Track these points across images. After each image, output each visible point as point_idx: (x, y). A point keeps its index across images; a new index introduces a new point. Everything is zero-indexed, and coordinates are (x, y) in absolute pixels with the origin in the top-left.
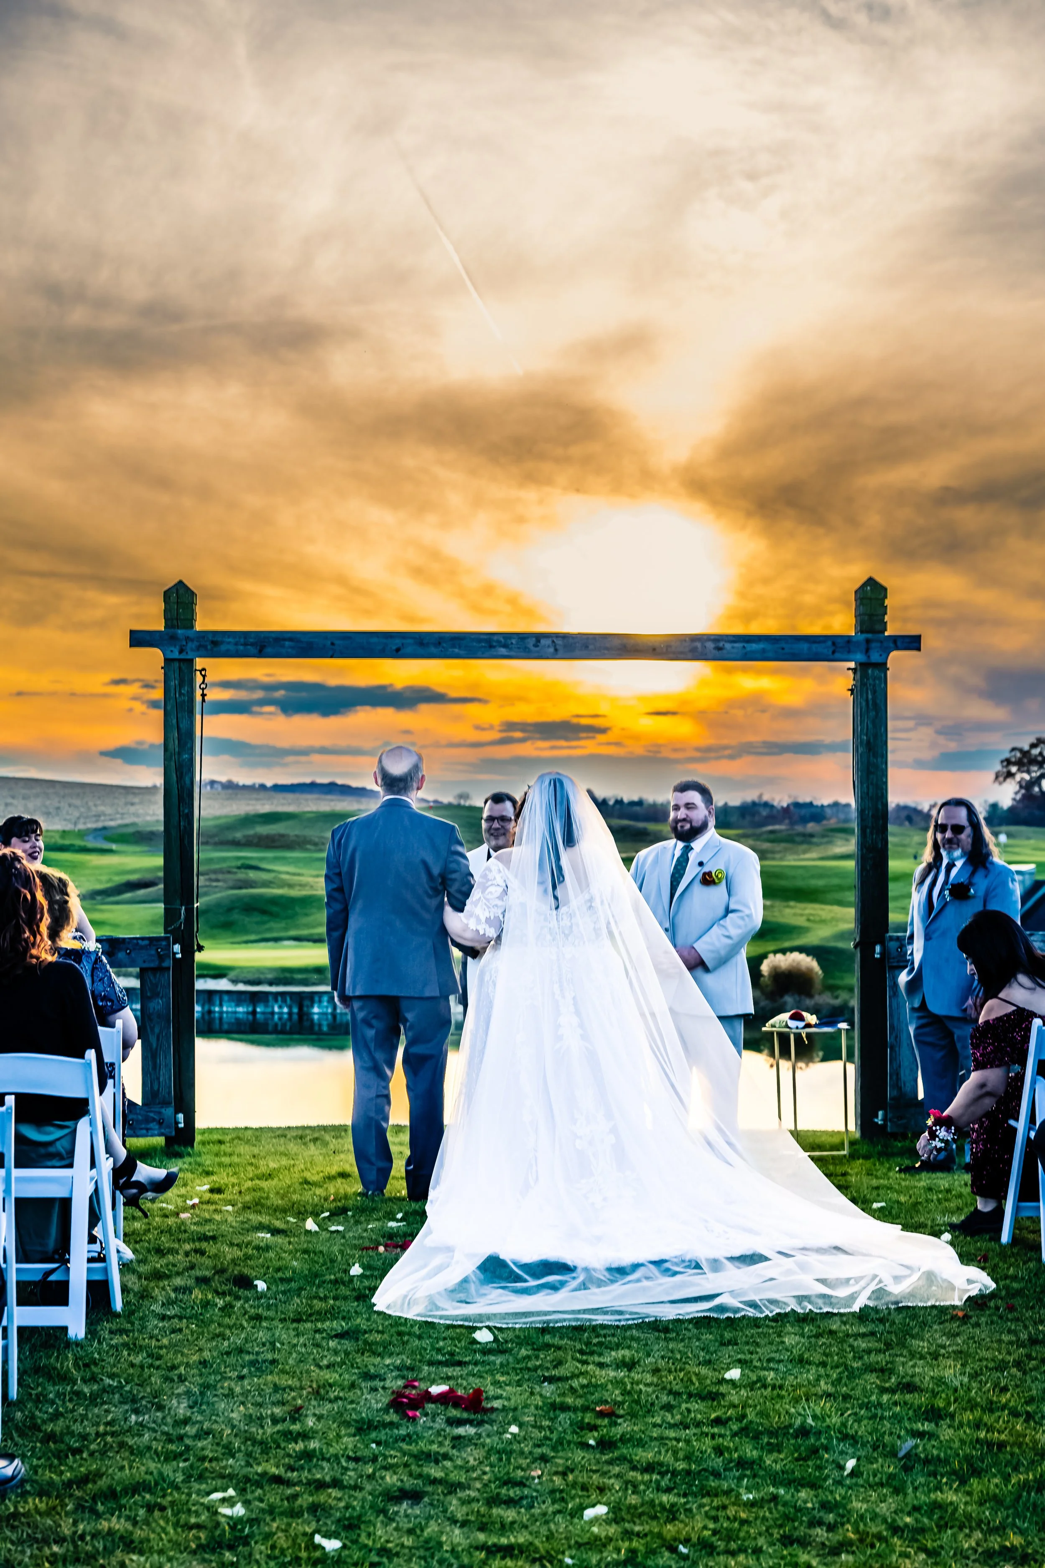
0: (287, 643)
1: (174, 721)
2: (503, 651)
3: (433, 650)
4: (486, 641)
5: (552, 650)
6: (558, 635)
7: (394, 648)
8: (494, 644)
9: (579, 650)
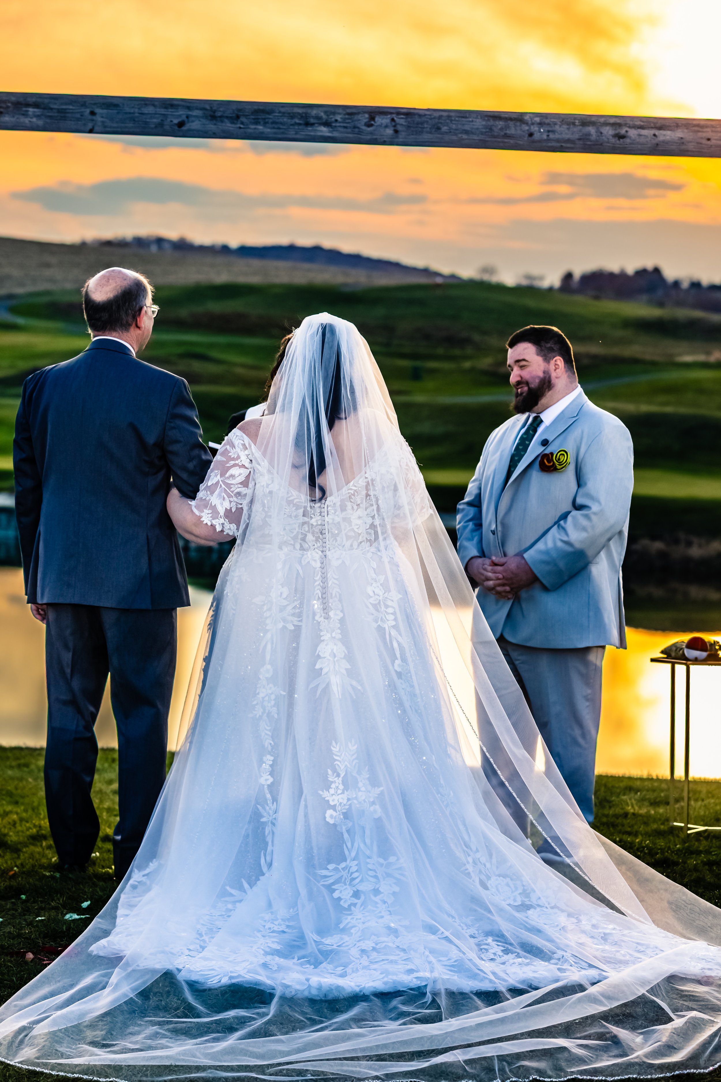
0: (31, 110)
2: (324, 131)
3: (228, 126)
4: (301, 116)
5: (390, 131)
6: (398, 111)
7: (176, 121)
8: (312, 121)
9: (427, 132)
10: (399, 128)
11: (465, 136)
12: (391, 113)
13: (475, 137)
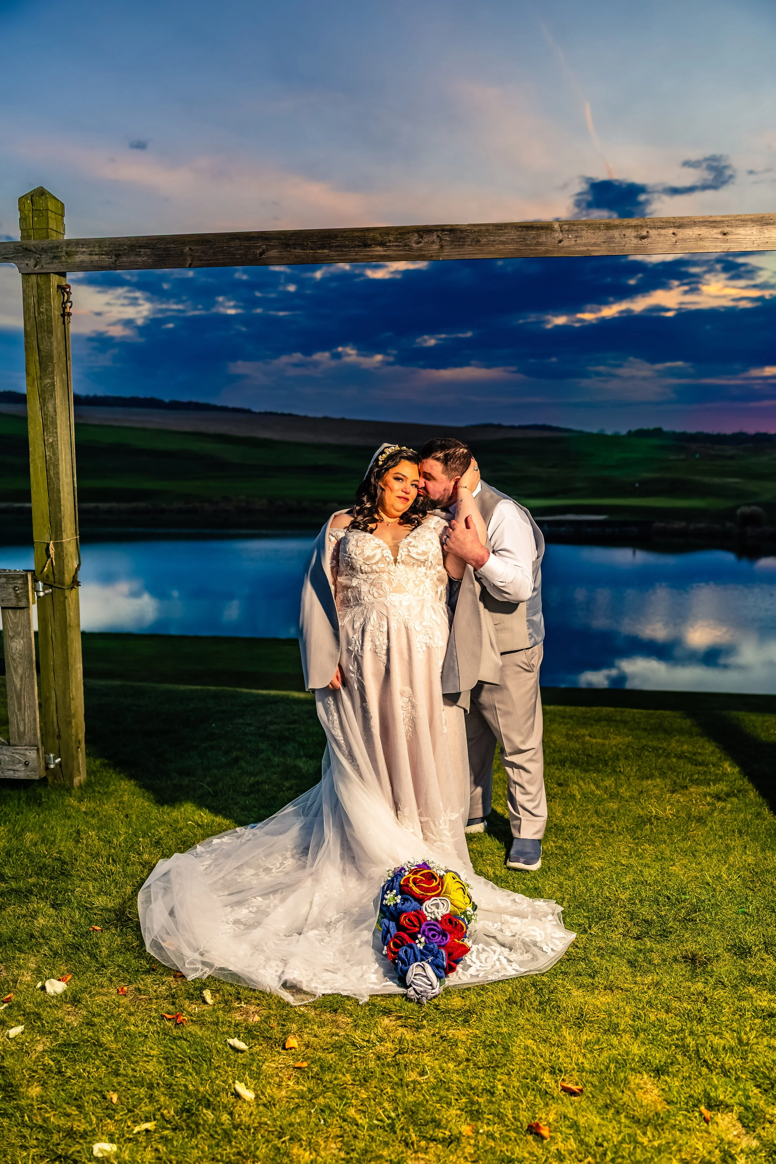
1: (35, 343)
2: (379, 250)
4: (360, 239)
5: (436, 247)
6: (443, 229)
7: (257, 251)
8: (370, 242)
9: (469, 245)
10: (444, 243)
11: (501, 247)
12: (437, 231)
13: (511, 247)
